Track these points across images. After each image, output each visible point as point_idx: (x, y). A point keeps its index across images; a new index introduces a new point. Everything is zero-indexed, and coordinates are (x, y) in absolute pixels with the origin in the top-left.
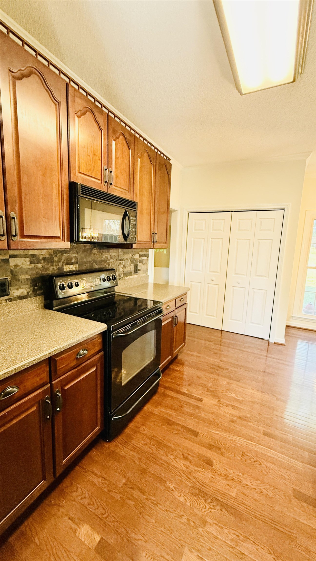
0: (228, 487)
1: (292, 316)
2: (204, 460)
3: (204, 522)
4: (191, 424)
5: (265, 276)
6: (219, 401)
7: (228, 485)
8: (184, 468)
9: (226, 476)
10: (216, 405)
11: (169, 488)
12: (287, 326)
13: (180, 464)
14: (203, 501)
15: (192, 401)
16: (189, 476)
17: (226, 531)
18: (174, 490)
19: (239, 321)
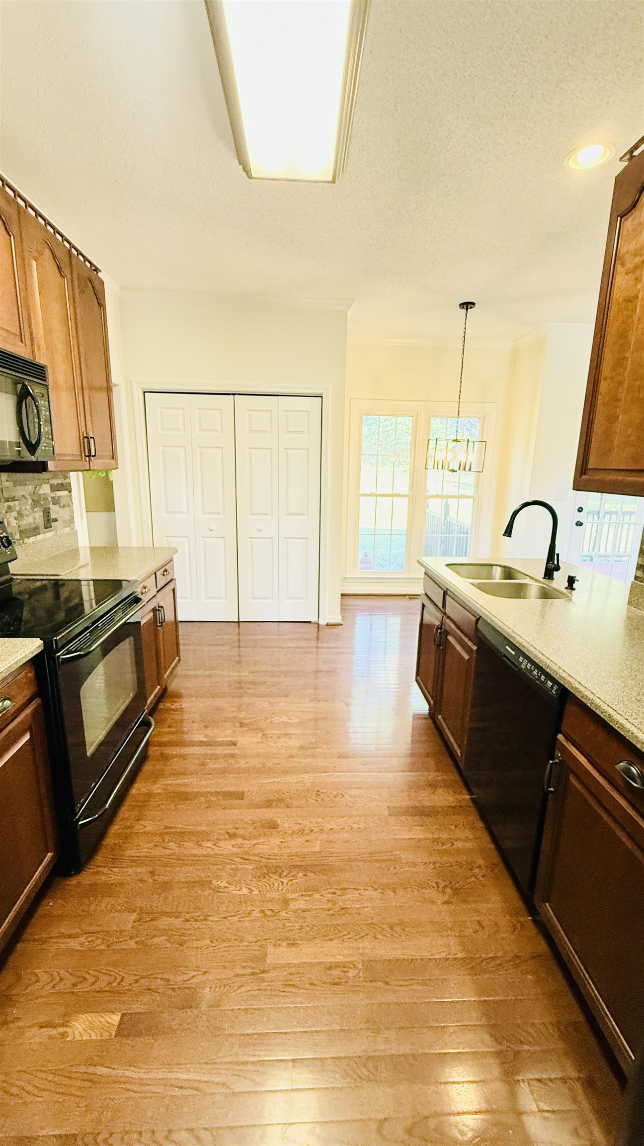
0: (307, 844)
1: (346, 576)
2: (263, 826)
3: (286, 902)
4: (229, 784)
5: (302, 515)
6: (264, 735)
7: (307, 841)
8: (235, 850)
9: (301, 832)
10: (261, 743)
11: (219, 887)
12: (343, 595)
13: (228, 847)
14: (277, 877)
15: (219, 750)
16: (247, 857)
17: (317, 896)
18: (228, 885)
19: (267, 598)
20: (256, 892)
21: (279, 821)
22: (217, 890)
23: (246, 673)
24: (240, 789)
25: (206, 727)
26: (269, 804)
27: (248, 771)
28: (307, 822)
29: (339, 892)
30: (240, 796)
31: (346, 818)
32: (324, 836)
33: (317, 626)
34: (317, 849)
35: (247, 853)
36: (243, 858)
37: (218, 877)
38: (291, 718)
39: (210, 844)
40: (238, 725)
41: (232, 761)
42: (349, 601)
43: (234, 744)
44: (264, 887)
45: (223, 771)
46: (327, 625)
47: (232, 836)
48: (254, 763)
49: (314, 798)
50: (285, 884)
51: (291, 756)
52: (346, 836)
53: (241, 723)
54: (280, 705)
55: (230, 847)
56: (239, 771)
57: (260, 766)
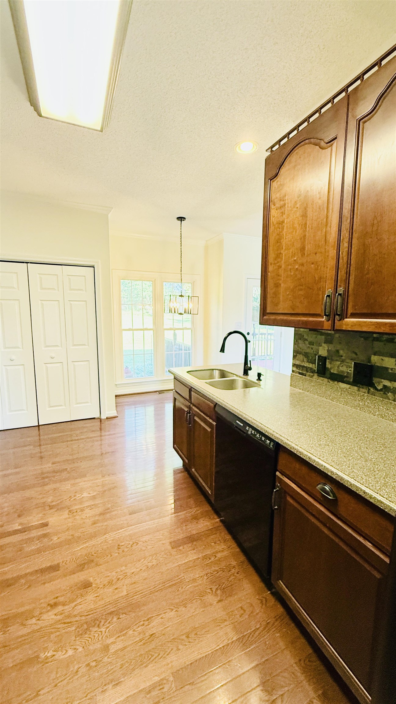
0: (117, 591)
2: (79, 589)
3: (106, 648)
5: (84, 345)
6: (70, 511)
7: (116, 589)
8: (59, 617)
9: (110, 583)
10: (69, 518)
11: (47, 658)
12: (116, 396)
13: (50, 617)
14: (96, 629)
15: (34, 533)
16: (68, 620)
17: (131, 632)
19: (61, 406)
20: (80, 649)
21: (91, 580)
22: (46, 661)
23: (50, 465)
24: (56, 563)
25: (19, 516)
26: (81, 567)
27: (60, 545)
28: (114, 573)
29: (146, 623)
30: (55, 568)
31: (143, 560)
32: (127, 581)
33: (99, 420)
34: (125, 593)
35: (69, 617)
36: (65, 623)
37: (46, 649)
38: (90, 493)
39: (34, 621)
40: (47, 508)
41: (46, 540)
42: (120, 400)
43: (46, 525)
44: (87, 642)
45: (39, 551)
46: (107, 418)
47: (53, 606)
48: (64, 537)
49: (117, 551)
50: (103, 633)
51: (94, 523)
52: (145, 574)
53: (50, 506)
54: (80, 484)
55: (53, 617)
56: (53, 547)
57: (70, 537)
